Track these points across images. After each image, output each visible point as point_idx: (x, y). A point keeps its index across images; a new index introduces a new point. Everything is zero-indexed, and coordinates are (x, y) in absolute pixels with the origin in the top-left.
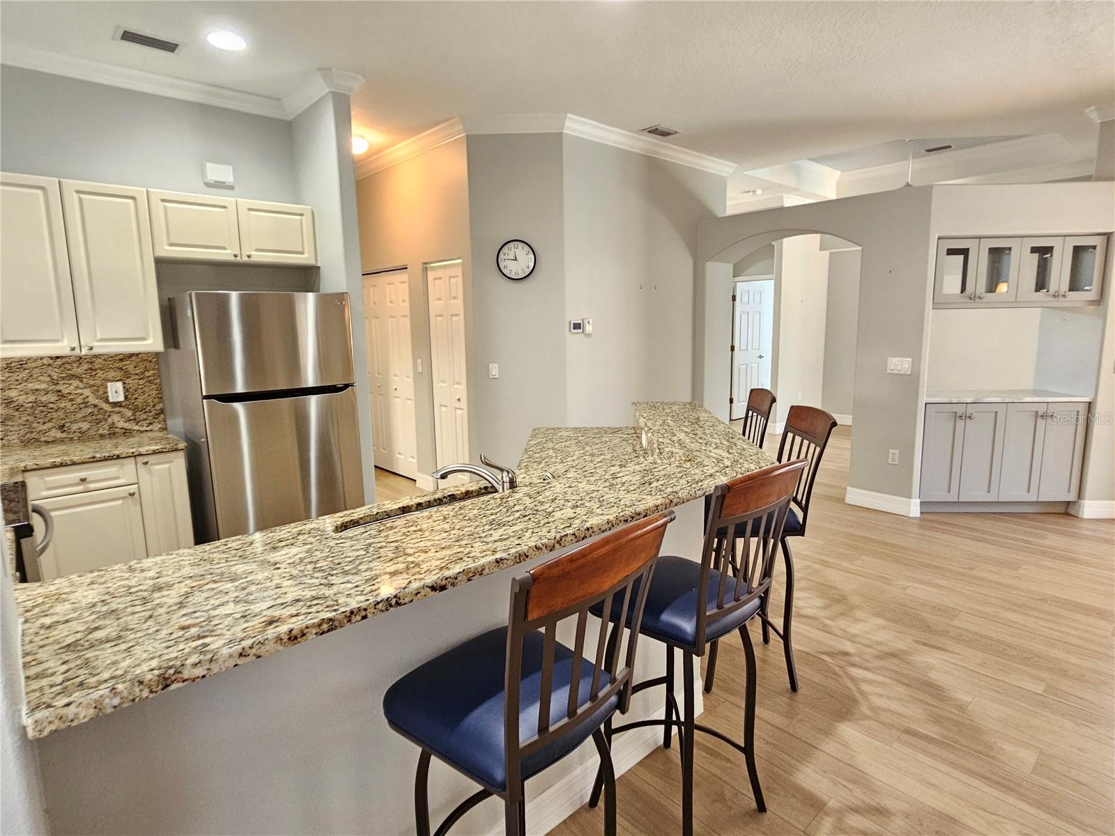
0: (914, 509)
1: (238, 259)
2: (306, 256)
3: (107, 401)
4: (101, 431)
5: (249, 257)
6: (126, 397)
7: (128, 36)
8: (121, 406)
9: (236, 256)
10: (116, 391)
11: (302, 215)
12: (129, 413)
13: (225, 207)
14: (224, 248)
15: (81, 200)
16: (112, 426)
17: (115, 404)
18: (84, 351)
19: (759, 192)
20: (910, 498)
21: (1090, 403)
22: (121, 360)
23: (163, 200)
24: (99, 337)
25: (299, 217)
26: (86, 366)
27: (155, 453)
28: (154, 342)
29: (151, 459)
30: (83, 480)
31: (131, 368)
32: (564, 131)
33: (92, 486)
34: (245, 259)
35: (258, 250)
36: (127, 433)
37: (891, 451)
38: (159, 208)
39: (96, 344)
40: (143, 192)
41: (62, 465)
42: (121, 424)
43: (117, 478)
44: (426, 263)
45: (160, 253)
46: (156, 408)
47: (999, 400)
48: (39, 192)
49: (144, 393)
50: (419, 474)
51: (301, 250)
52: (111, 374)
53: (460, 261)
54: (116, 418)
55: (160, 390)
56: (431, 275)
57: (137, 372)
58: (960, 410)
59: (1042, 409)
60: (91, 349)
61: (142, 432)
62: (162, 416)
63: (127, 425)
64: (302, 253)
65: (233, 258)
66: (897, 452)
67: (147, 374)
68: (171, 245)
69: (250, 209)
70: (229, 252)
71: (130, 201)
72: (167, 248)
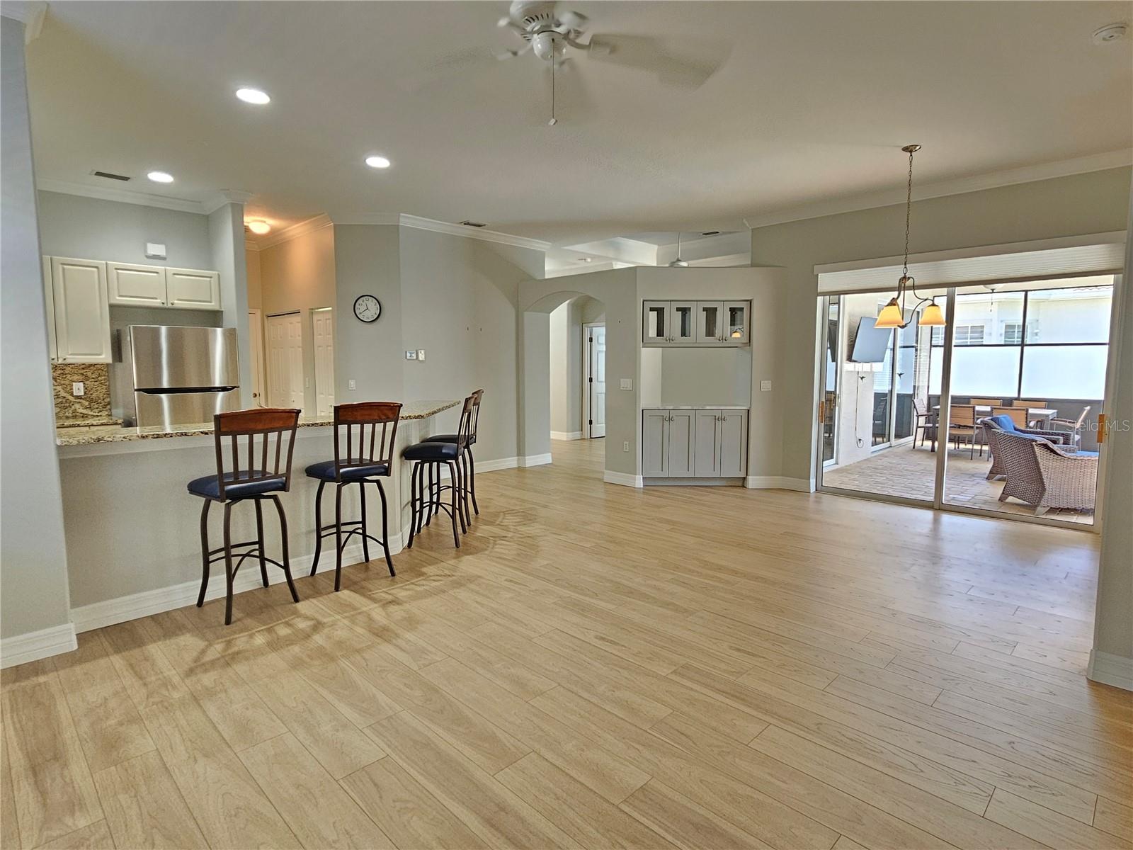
0: (639, 482)
1: (165, 305)
2: (213, 304)
3: (72, 394)
4: (67, 414)
5: (172, 304)
6: (85, 393)
7: (98, 174)
8: (81, 398)
9: (163, 303)
10: (78, 389)
11: (211, 277)
12: (87, 403)
13: (157, 273)
14: (156, 299)
15: (64, 269)
16: (75, 411)
17: (78, 397)
18: (60, 361)
20: (636, 474)
21: (748, 410)
22: (83, 369)
23: (116, 269)
24: (70, 353)
25: (209, 279)
26: (59, 372)
28: (106, 357)
31: (89, 374)
32: (401, 224)
34: (170, 305)
35: (178, 300)
36: (84, 416)
37: (625, 443)
38: (113, 273)
39: (68, 356)
40: (103, 264)
42: (81, 410)
44: (312, 309)
45: (113, 302)
46: (105, 401)
47: (690, 408)
49: (97, 391)
51: (209, 300)
52: (76, 377)
53: (330, 309)
54: (77, 406)
55: (108, 389)
56: (315, 317)
57: (93, 377)
58: (666, 414)
59: (718, 414)
60: (65, 359)
61: (94, 416)
62: (109, 407)
63: (85, 411)
64: (211, 302)
65: (161, 305)
66: (627, 443)
67: (100, 378)
68: (120, 296)
69: (174, 274)
70: (159, 301)
71: (95, 269)
72: (118, 298)
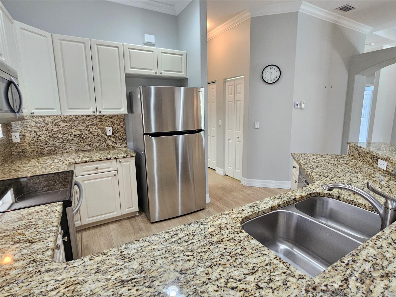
1: (157, 74)
2: (183, 73)
3: (106, 134)
4: (104, 147)
5: (161, 73)
6: (113, 133)
8: (111, 137)
9: (156, 73)
10: (109, 131)
11: (182, 55)
12: (114, 140)
13: (152, 51)
14: (152, 70)
15: (98, 48)
16: (108, 144)
17: (109, 136)
18: (98, 113)
19: (373, 44)
22: (111, 118)
23: (129, 48)
24: (103, 108)
25: (181, 56)
26: (99, 120)
27: (124, 157)
28: (124, 110)
29: (122, 160)
30: (97, 168)
31: (115, 121)
32: (299, 11)
33: (100, 171)
34: (159, 74)
35: (164, 71)
36: (113, 148)
38: (127, 51)
39: (102, 110)
40: (121, 44)
41: (89, 162)
42: (111, 144)
43: (109, 168)
44: (225, 79)
45: (127, 72)
46: (124, 138)
48: (83, 45)
49: (119, 132)
50: (217, 167)
51: (181, 71)
52: (108, 124)
53: (243, 76)
54: (109, 141)
55: (125, 130)
56: (227, 84)
57: (117, 123)
60: (101, 112)
61: (118, 147)
62: (126, 141)
63: (113, 145)
64: (181, 72)
65: (155, 74)
67: (121, 124)
68: (131, 68)
69: (162, 53)
70: (153, 71)
71: (116, 49)
72: (130, 69)
